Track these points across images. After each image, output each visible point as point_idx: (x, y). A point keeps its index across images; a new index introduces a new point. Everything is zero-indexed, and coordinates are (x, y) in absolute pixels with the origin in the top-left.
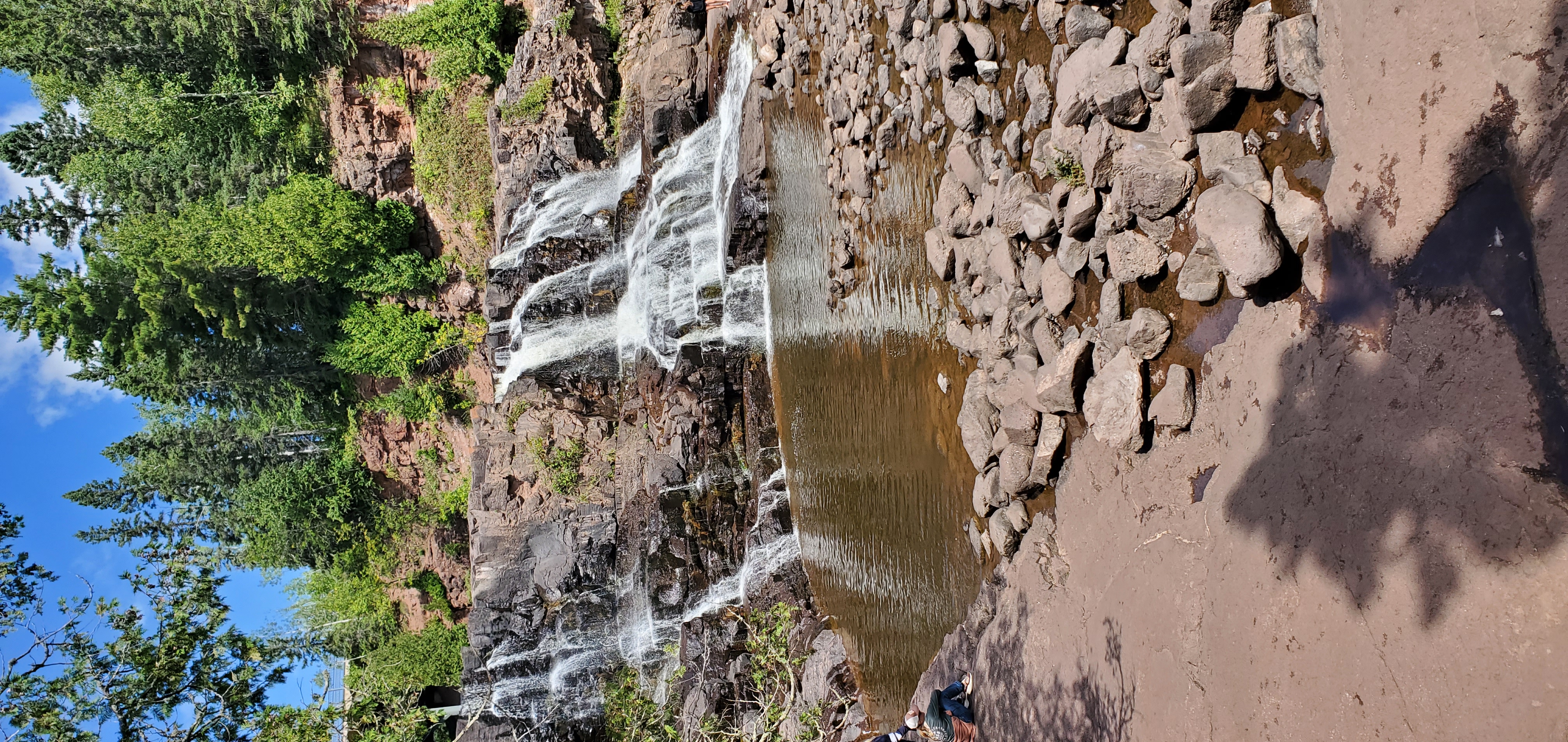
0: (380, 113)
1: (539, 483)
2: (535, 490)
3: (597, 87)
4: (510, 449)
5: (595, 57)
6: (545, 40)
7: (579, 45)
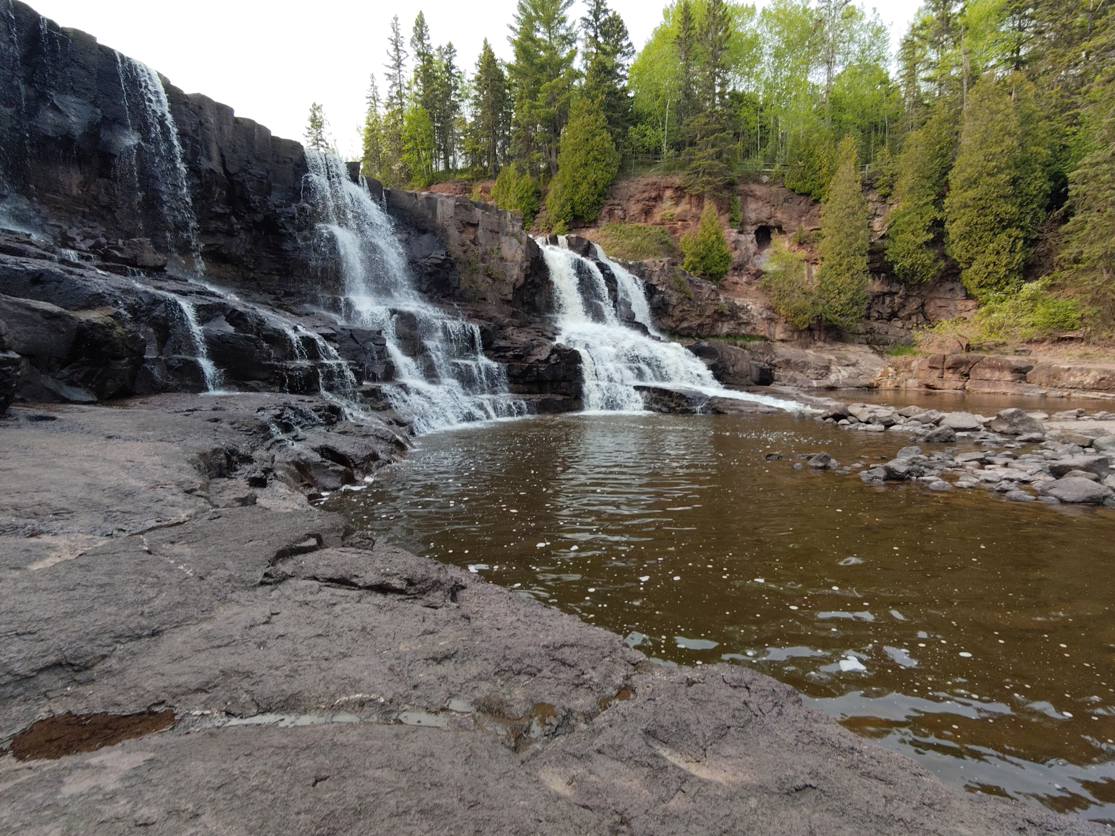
0: (654, 206)
1: (473, 246)
2: (468, 242)
3: (685, 325)
4: (496, 229)
5: (701, 325)
6: (712, 297)
7: (709, 317)
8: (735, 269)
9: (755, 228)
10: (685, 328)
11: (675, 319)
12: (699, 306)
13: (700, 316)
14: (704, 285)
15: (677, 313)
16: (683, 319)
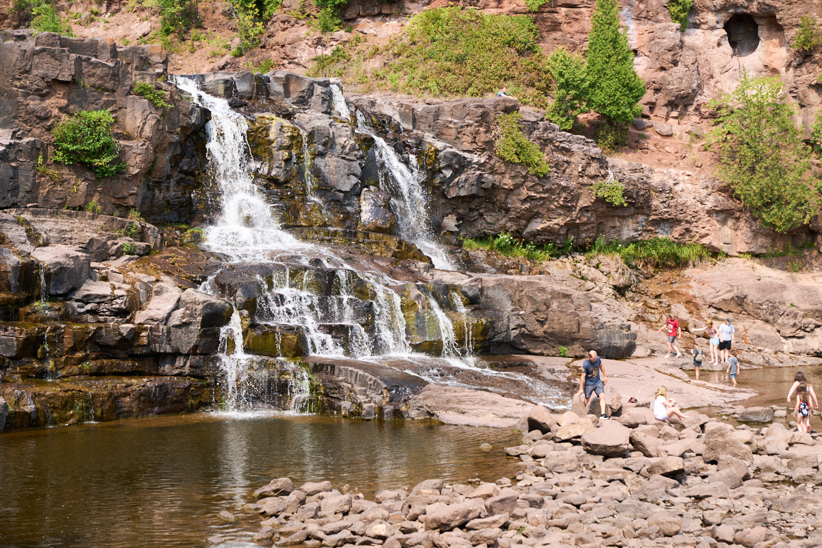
1: (64, 117)
2: (55, 112)
3: (538, 225)
5: (571, 227)
6: (592, 170)
7: (585, 209)
8: (672, 105)
9: (723, 17)
10: (539, 233)
11: (513, 215)
12: (564, 189)
13: (567, 209)
14: (574, 147)
15: (515, 203)
16: (532, 216)
